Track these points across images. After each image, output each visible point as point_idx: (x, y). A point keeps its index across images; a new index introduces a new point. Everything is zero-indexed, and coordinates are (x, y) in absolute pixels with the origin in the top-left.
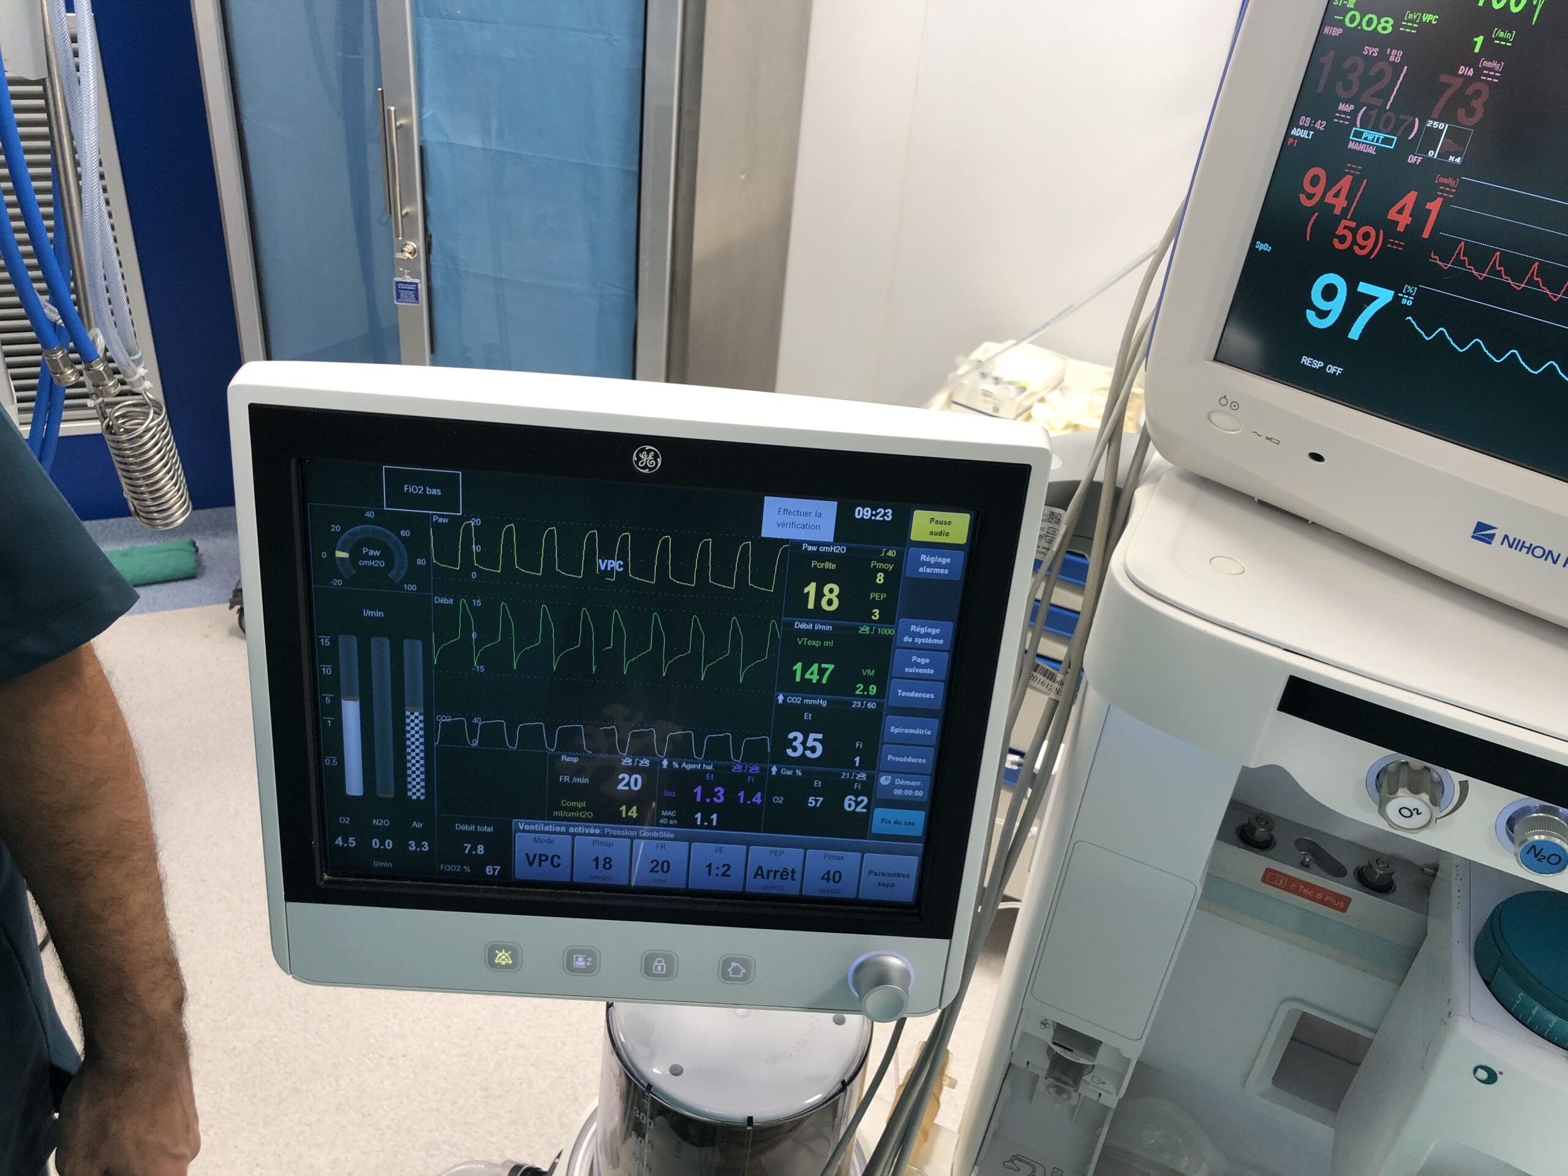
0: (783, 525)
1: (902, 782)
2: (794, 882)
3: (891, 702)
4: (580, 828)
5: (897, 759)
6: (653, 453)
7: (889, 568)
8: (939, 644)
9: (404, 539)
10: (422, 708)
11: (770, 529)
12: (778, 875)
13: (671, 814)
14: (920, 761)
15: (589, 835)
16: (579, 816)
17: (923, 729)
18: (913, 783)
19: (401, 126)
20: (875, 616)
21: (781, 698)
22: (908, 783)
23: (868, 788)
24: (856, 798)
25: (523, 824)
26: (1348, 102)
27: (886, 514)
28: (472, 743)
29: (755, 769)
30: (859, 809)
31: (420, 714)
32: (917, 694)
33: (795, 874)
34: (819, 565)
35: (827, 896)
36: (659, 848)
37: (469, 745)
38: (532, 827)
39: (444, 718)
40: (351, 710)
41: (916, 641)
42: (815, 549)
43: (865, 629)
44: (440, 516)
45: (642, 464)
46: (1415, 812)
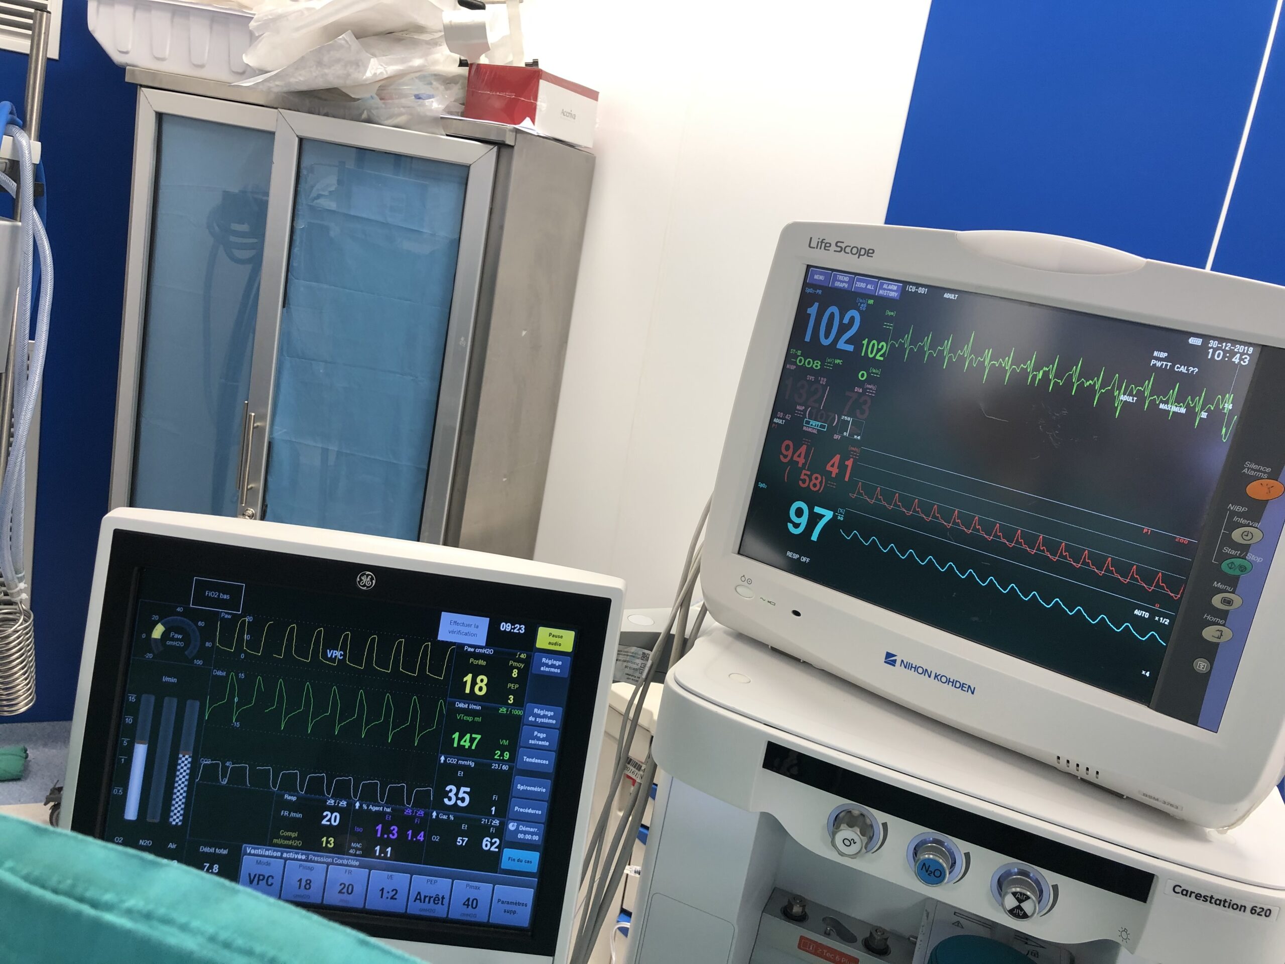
0: (453, 632)
1: (524, 829)
2: (444, 906)
3: (519, 766)
4: (291, 854)
5: (521, 810)
6: (370, 577)
7: (521, 667)
8: (553, 724)
9: (200, 628)
10: (191, 752)
11: (444, 635)
12: (432, 900)
13: (358, 846)
14: (537, 812)
15: (297, 860)
16: (292, 844)
17: (540, 788)
18: (532, 830)
19: (258, 426)
20: (511, 701)
21: (443, 758)
22: (528, 829)
23: (500, 832)
24: (491, 840)
25: (250, 848)
26: (800, 405)
27: (520, 629)
28: (222, 781)
29: (421, 813)
30: (493, 849)
31: (189, 757)
32: (536, 760)
33: (444, 900)
34: (475, 662)
35: (466, 919)
36: (347, 873)
37: (220, 783)
38: (256, 852)
39: (206, 761)
40: (140, 751)
41: (537, 720)
42: (472, 650)
43: (503, 710)
44: (226, 613)
45: (362, 583)
46: (852, 842)
